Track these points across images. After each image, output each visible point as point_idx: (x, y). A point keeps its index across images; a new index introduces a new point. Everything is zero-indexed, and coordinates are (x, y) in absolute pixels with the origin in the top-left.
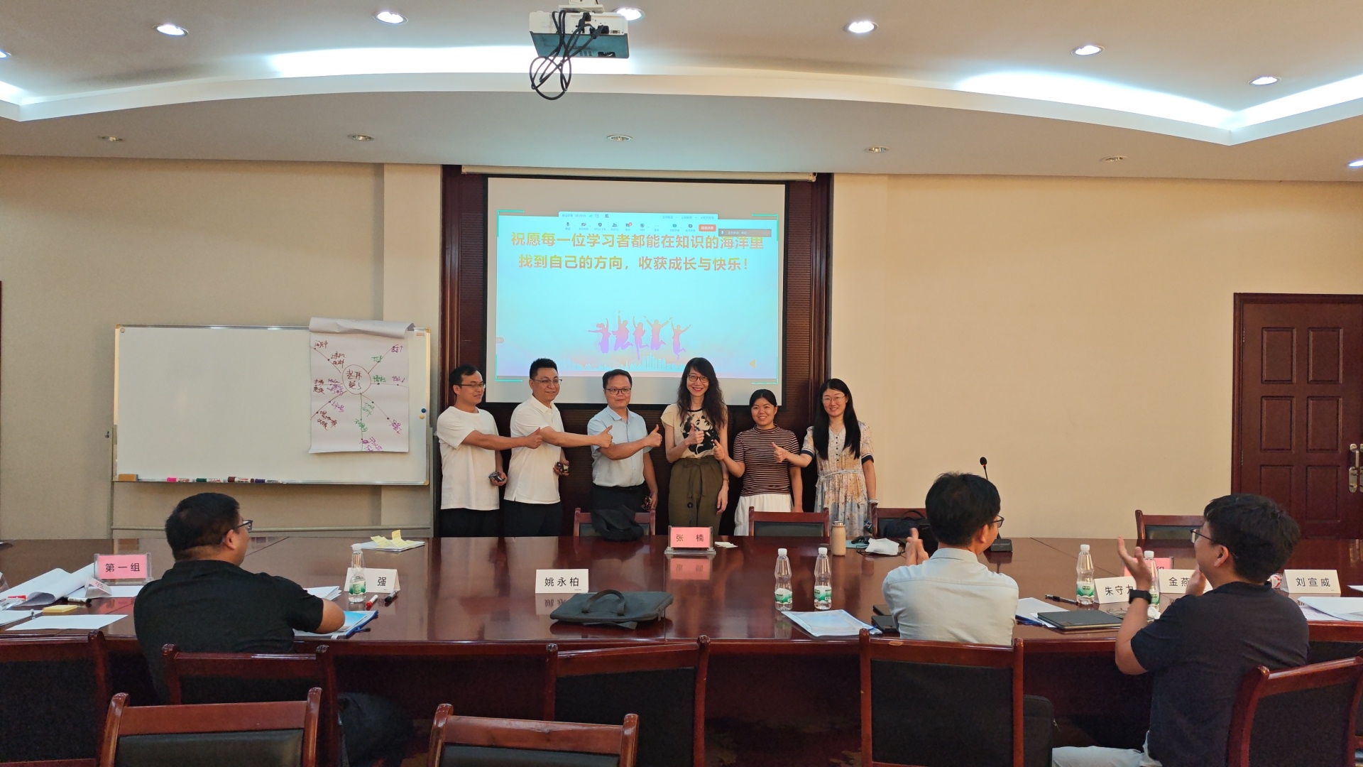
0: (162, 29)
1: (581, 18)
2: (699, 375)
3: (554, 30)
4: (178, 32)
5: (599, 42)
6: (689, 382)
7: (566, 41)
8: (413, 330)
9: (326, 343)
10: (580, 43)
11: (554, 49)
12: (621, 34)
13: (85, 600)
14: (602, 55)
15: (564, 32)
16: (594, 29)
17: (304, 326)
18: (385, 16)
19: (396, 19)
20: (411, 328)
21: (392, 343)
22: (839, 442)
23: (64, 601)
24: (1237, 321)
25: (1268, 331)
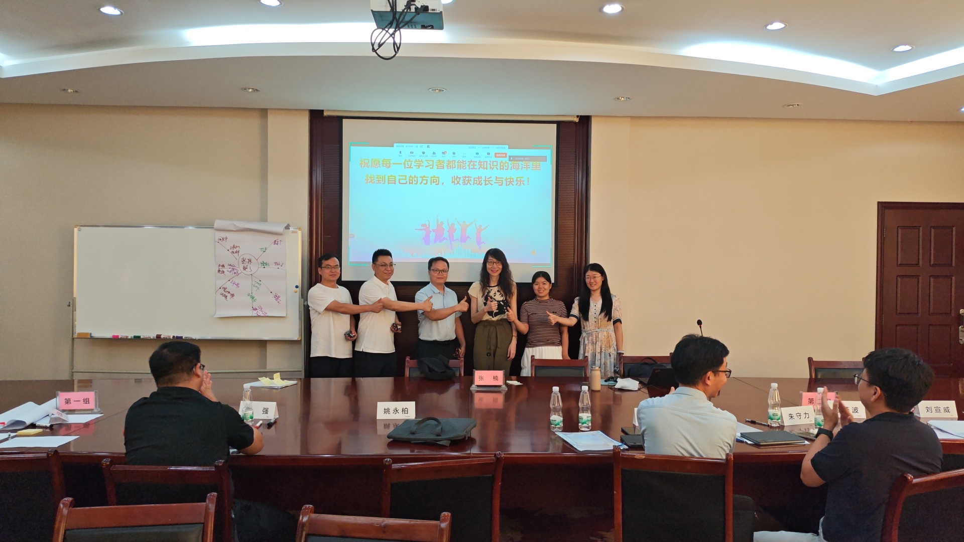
0: (103, 10)
2: (495, 260)
3: (389, 9)
4: (116, 12)
5: (421, 18)
6: (488, 266)
7: (397, 16)
8: (289, 229)
9: (226, 238)
10: (407, 18)
11: (389, 22)
12: (438, 12)
13: (48, 425)
14: (424, 27)
15: (396, 10)
16: (418, 8)
17: (210, 226)
19: (275, 2)
20: (287, 227)
21: (275, 238)
22: (597, 309)
23: (33, 426)
24: (880, 222)
25: (901, 229)
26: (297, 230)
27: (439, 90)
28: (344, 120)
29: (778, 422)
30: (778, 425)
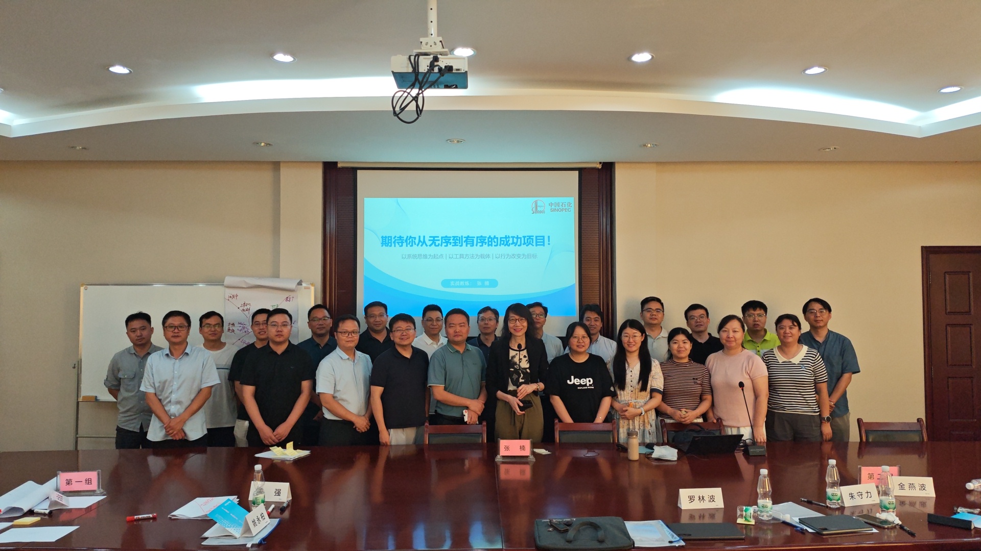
0: (112, 69)
1: (432, 59)
3: (410, 70)
4: (125, 71)
5: (447, 78)
7: (420, 78)
8: (301, 285)
9: (237, 296)
10: (432, 78)
11: (411, 83)
12: (462, 71)
13: (47, 512)
14: (447, 87)
15: (418, 70)
16: (441, 68)
17: (219, 282)
18: (280, 57)
19: (288, 59)
20: (300, 283)
21: (287, 294)
22: (633, 376)
23: (31, 513)
24: (924, 267)
25: (949, 274)
26: (310, 286)
27: (458, 141)
28: (358, 171)
29: (838, 503)
30: (839, 506)
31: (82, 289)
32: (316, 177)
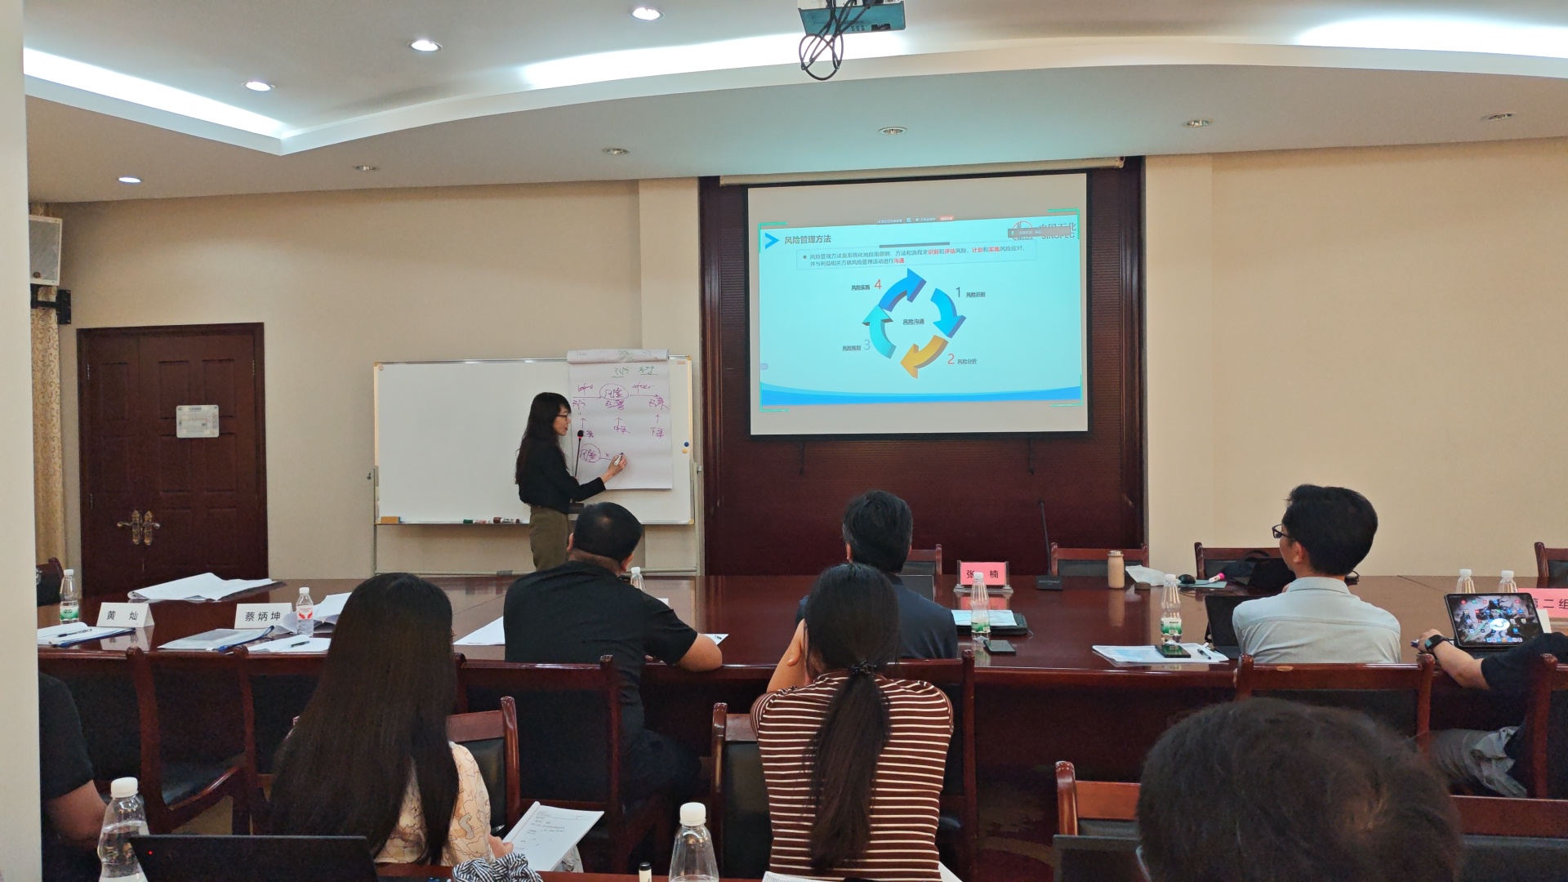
0: (416, 45)
3: (824, 5)
4: (432, 47)
5: (871, 13)
7: (837, 15)
10: (851, 18)
11: (824, 25)
12: (897, 2)
14: (875, 28)
17: (558, 357)
18: (641, 13)
19: (652, 15)
26: (686, 360)
27: (897, 131)
28: (750, 190)
31: (376, 369)
32: (689, 202)
